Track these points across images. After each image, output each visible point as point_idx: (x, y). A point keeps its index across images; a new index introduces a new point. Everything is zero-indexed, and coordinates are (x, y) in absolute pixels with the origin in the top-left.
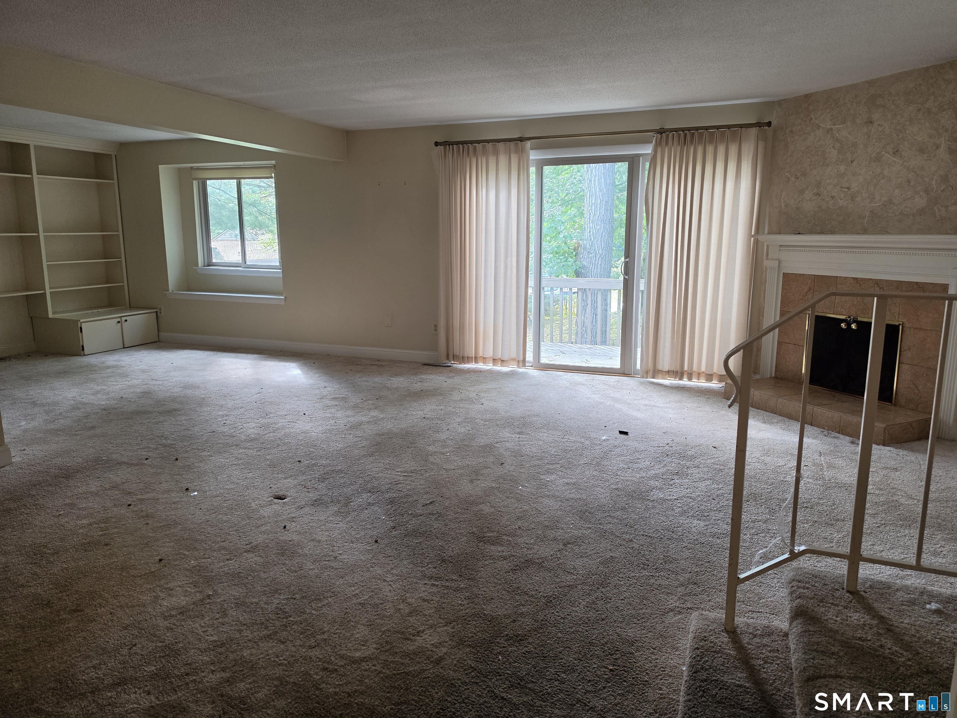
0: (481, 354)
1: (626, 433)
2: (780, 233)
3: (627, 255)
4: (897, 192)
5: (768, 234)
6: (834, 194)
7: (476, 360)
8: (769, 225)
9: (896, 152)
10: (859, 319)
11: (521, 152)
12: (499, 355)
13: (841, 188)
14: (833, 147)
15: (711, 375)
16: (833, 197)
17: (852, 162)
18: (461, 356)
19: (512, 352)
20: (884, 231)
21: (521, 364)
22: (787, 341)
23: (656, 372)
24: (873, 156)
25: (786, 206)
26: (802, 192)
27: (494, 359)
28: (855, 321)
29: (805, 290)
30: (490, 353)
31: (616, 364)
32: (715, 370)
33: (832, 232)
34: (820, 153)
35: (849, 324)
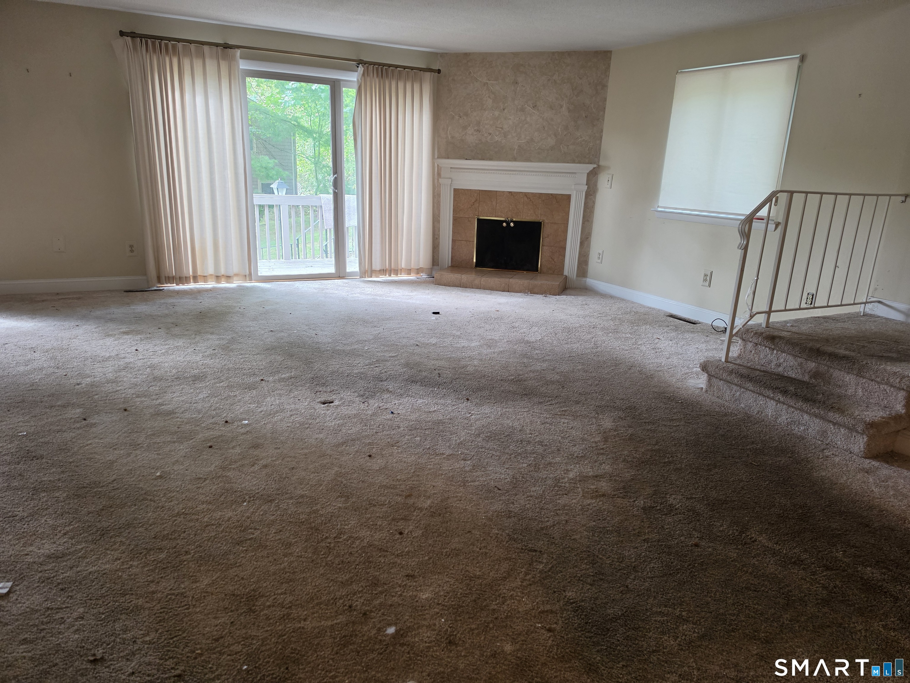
0: (199, 273)
1: (438, 313)
2: (448, 158)
3: (335, 172)
4: (536, 134)
5: (438, 158)
6: (490, 132)
7: (195, 279)
8: (438, 152)
9: (535, 107)
10: (514, 220)
11: (230, 60)
12: (223, 272)
13: (496, 127)
14: (489, 97)
15: (410, 270)
16: (490, 134)
17: (504, 110)
18: (178, 277)
19: (235, 267)
20: (528, 160)
21: (248, 278)
22: (460, 239)
23: (372, 272)
24: (519, 107)
25: (453, 137)
26: (465, 128)
27: (217, 276)
28: (512, 221)
29: (473, 201)
30: (211, 270)
31: (332, 270)
32: (412, 267)
33: (491, 159)
34: (478, 100)
35: (508, 223)
